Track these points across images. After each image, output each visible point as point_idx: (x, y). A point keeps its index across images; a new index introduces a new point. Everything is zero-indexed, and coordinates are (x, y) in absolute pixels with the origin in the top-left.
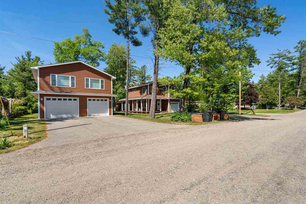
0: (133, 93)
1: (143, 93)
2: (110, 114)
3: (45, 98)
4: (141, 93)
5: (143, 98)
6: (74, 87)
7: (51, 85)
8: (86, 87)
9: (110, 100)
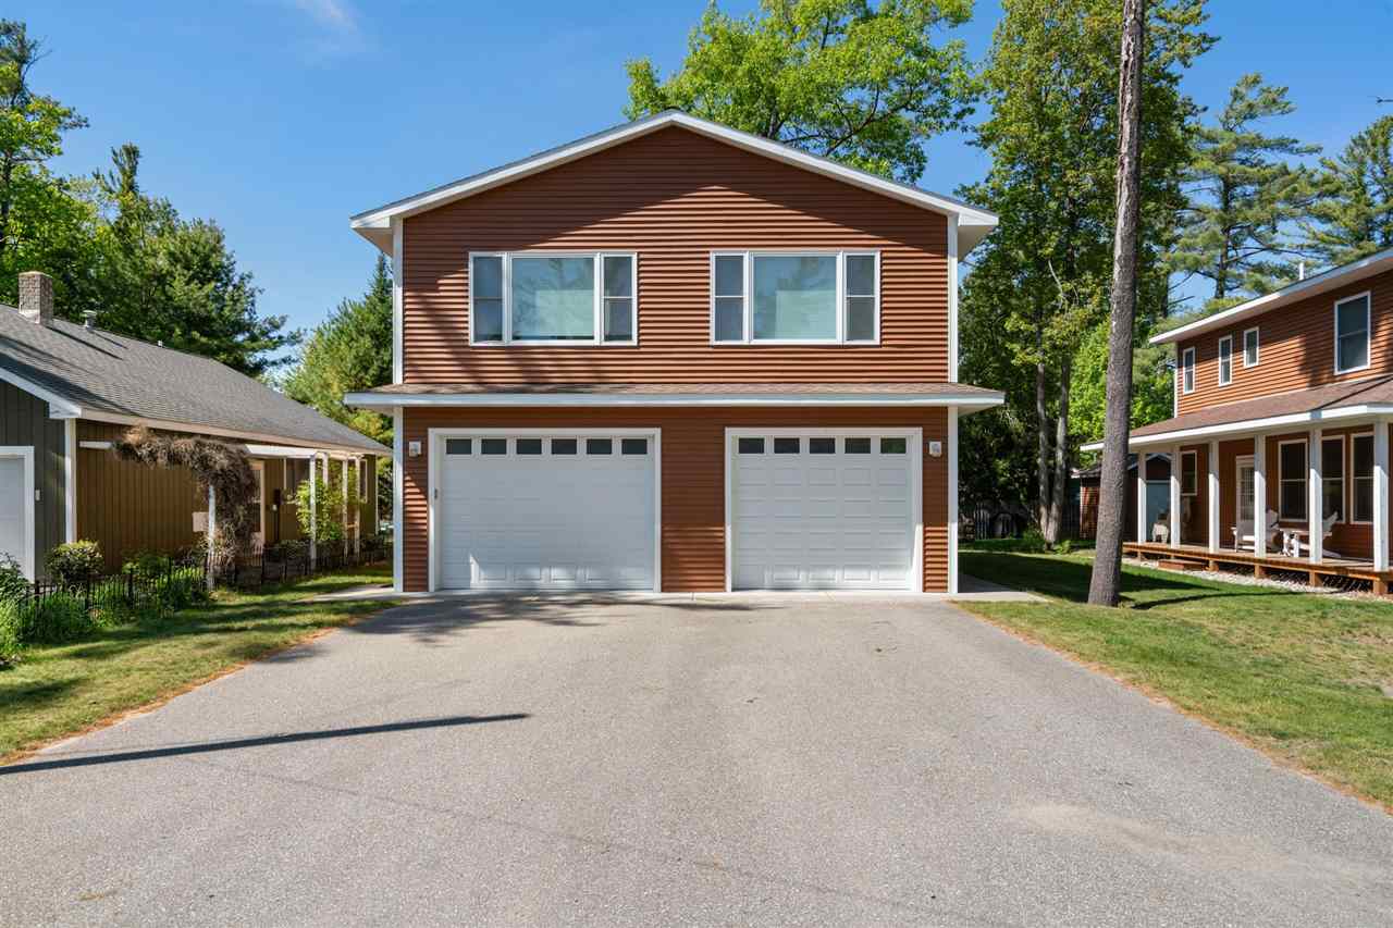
0: (1226, 377)
1: (1343, 366)
2: (932, 579)
3: (437, 436)
4: (1316, 368)
5: (1326, 414)
6: (629, 337)
7: (471, 337)
8: (717, 339)
9: (932, 444)
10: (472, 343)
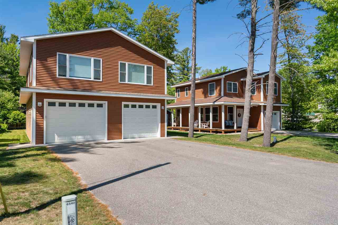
0: (187, 95)
1: (210, 95)
2: (162, 135)
3: (46, 101)
4: (205, 94)
7: (57, 75)
8: (120, 81)
9: (162, 107)
10: (57, 77)
